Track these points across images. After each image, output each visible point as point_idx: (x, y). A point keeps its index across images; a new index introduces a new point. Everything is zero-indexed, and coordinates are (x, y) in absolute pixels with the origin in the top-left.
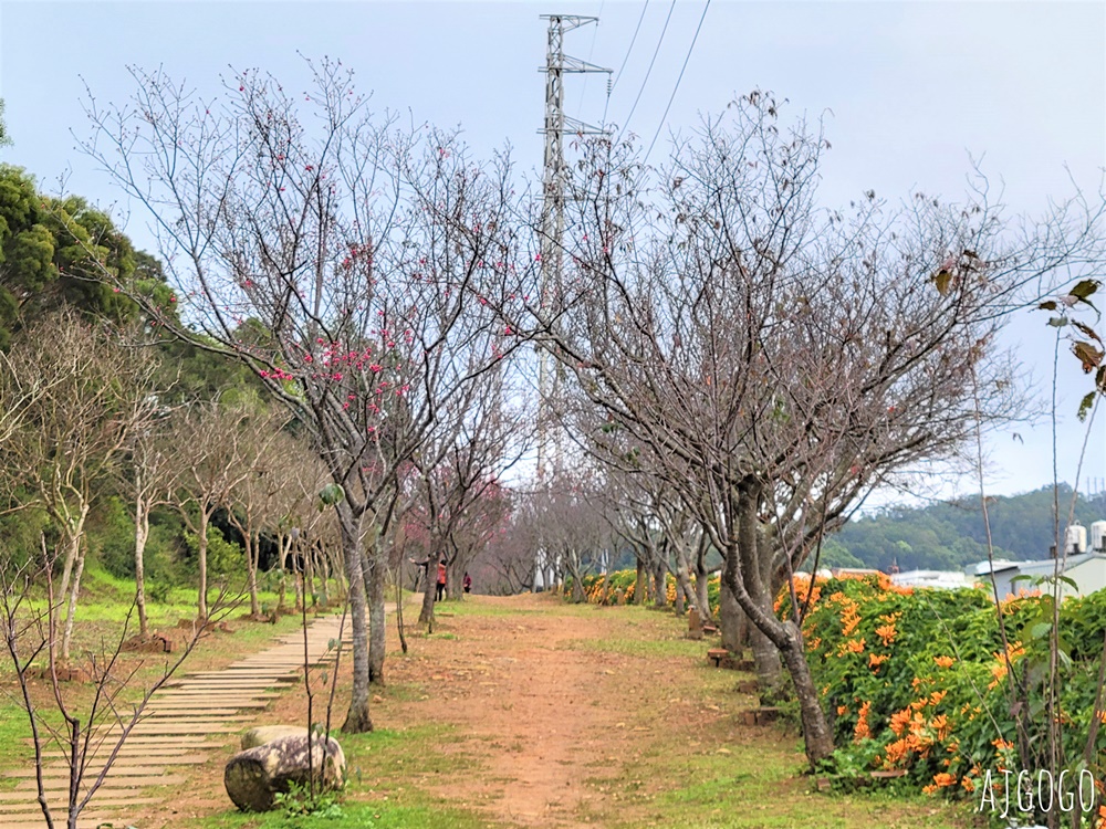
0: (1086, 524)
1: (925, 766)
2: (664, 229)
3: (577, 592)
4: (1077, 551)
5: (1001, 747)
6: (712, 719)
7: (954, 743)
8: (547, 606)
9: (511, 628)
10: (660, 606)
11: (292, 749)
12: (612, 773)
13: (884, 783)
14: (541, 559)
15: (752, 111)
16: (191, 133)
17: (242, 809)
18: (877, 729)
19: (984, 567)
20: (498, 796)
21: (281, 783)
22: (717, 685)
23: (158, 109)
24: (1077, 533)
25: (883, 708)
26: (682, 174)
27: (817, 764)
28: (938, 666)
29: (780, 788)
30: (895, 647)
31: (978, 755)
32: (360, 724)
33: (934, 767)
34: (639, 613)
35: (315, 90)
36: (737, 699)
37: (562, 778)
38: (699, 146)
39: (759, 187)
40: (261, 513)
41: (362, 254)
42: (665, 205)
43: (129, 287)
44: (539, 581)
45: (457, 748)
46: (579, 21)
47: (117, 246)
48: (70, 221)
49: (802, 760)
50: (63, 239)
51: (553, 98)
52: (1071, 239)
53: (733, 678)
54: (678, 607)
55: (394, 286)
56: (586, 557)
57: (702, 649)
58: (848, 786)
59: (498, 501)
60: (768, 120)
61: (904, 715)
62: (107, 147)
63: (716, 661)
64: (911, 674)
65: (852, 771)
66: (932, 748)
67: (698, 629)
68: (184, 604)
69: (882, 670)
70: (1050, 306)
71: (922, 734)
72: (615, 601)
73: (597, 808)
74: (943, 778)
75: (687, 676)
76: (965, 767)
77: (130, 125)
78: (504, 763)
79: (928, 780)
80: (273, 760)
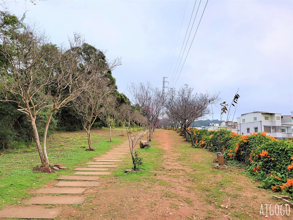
0: (212, 123)
1: (203, 146)
2: (177, 97)
3: (166, 128)
4: (211, 126)
5: (211, 144)
6: (181, 141)
7: (206, 144)
8: (163, 130)
9: (161, 132)
10: (174, 130)
11: (146, 143)
12: (174, 146)
13: (199, 147)
14: (162, 125)
15: (186, 86)
16: (136, 88)
17: (141, 148)
18: (198, 142)
19: (202, 127)
20: (163, 147)
21: (145, 146)
22: (181, 137)
23: (133, 86)
24: (211, 124)
25: (199, 140)
26: (180, 91)
27: (193, 145)
28: (204, 137)
29: (189, 147)
30: (199, 135)
31: (209, 145)
32: (150, 140)
33: (204, 146)
34: (172, 131)
35: (147, 84)
36: (183, 139)
37: (169, 146)
38: (181, 89)
39: (186, 93)
40: (139, 121)
41: (150, 98)
42: (178, 94)
43: (127, 101)
44: (162, 127)
45: (159, 143)
46: (166, 78)
47: (126, 98)
48: (122, 95)
49: (191, 145)
50: (121, 97)
51: (164, 84)
52: (216, 98)
53: (182, 137)
54: (175, 130)
55: (152, 101)
56: (166, 125)
57: (179, 134)
58: (196, 147)
59: (159, 121)
60: (187, 87)
61: (201, 141)
62: (129, 89)
63: (180, 135)
64: (201, 137)
65: (196, 146)
66: (204, 144)
67: (178, 132)
68: (132, 129)
69: (198, 137)
70: (221, 104)
71: (203, 143)
72: (169, 130)
73: (173, 149)
74: (205, 147)
75: (178, 136)
76: (207, 146)
77: (130, 87)
78: (163, 144)
79: (203, 147)
80: (144, 144)
